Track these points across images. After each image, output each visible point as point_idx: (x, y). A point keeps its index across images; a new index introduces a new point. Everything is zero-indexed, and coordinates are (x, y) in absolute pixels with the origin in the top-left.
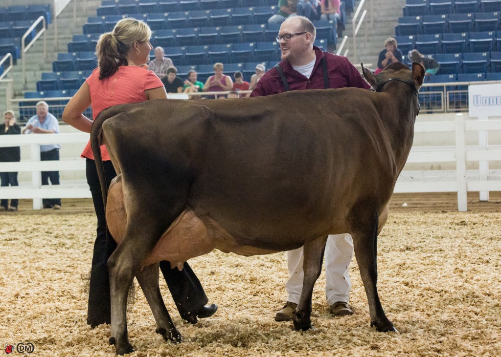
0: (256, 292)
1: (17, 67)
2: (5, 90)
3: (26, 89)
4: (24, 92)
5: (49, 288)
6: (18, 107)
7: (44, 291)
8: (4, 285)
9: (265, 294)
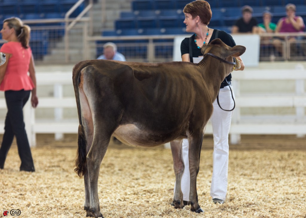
0: (223, 207)
1: (97, 6)
2: (81, 29)
3: (105, 27)
4: (102, 30)
5: (58, 201)
6: (94, 45)
7: (53, 203)
8: (25, 199)
9: (232, 209)
